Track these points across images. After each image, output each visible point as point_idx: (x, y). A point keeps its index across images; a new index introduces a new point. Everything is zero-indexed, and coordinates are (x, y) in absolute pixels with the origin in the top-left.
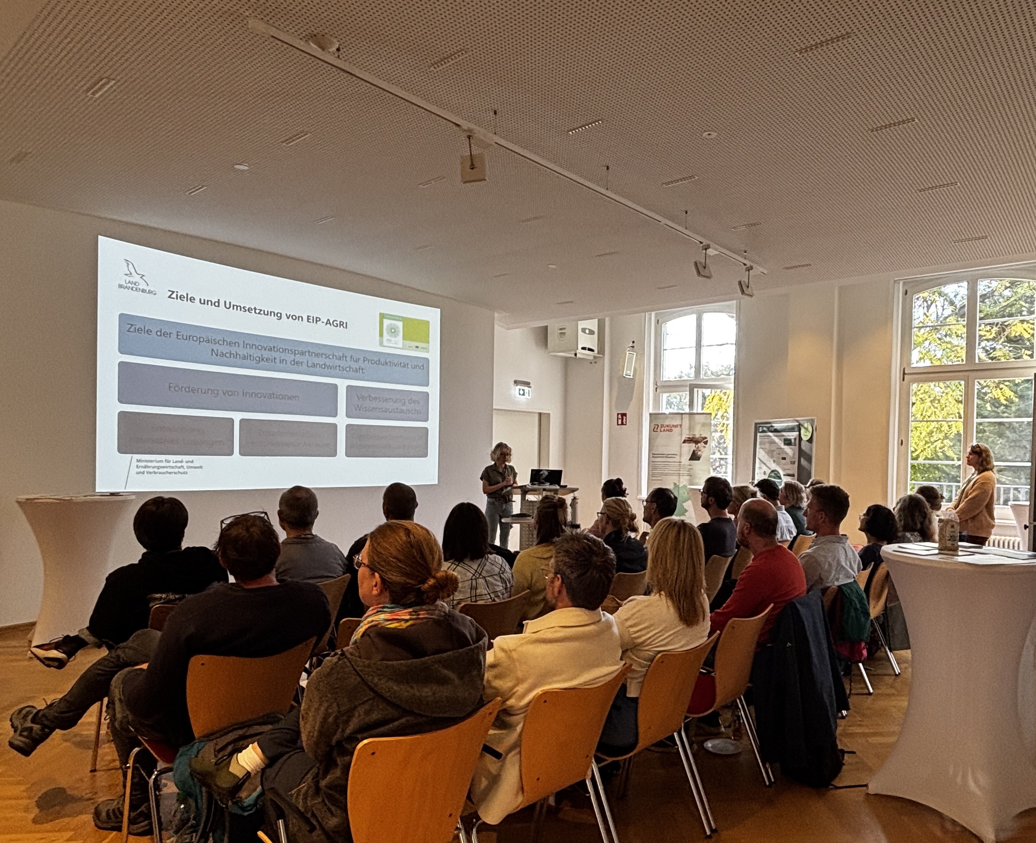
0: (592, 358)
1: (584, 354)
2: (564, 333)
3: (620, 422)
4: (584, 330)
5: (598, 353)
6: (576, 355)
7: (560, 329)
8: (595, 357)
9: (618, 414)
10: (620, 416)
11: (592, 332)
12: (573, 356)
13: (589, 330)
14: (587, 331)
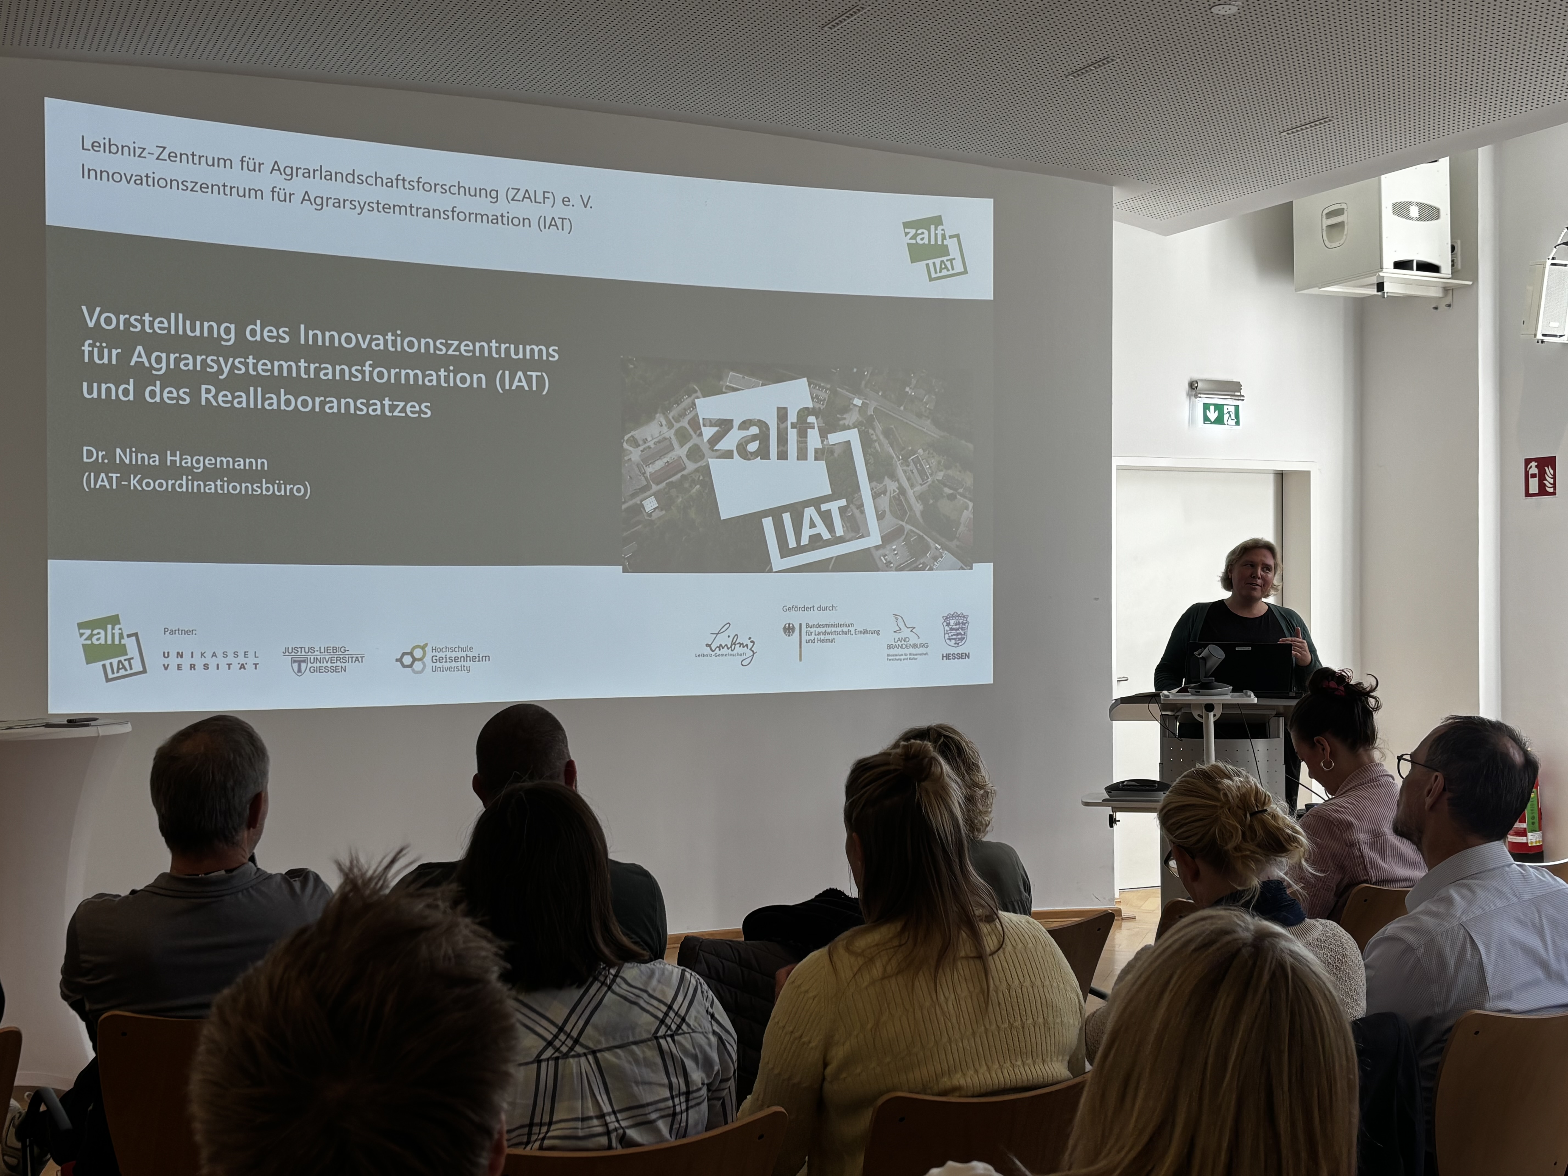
0: (1435, 293)
1: (1407, 282)
2: (1341, 225)
3: (1534, 486)
4: (1401, 209)
5: (1455, 273)
6: (1380, 287)
7: (1330, 215)
8: (1447, 289)
9: (1528, 462)
10: (1534, 470)
11: (1429, 213)
12: (1373, 291)
13: (1422, 206)
14: (1414, 211)
